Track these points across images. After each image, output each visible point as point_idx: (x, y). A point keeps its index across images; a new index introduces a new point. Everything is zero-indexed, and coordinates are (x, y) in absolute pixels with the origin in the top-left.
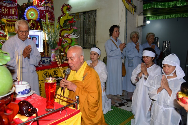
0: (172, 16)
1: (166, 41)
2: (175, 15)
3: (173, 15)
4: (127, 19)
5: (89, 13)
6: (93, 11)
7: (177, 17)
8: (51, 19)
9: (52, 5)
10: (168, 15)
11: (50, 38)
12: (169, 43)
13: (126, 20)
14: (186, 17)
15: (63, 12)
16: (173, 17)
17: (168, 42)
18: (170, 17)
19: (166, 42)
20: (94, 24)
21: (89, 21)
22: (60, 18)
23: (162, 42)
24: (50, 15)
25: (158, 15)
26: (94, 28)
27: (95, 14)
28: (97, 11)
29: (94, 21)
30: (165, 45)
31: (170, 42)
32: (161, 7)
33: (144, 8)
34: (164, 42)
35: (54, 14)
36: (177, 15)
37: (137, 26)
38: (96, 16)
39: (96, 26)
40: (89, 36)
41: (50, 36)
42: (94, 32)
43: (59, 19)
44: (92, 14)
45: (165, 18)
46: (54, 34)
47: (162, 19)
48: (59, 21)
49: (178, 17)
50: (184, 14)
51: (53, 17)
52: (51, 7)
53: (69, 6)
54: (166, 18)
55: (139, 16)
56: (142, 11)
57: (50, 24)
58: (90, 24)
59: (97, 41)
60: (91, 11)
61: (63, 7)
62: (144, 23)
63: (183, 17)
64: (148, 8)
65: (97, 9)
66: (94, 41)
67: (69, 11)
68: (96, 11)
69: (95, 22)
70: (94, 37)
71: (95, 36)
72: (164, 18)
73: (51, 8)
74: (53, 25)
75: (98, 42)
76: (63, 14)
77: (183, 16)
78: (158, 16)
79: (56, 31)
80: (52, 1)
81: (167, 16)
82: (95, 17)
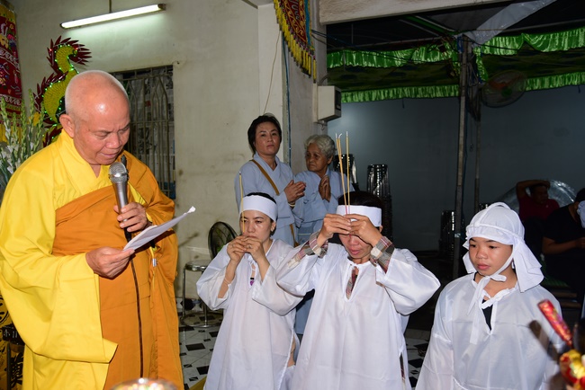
0: (388, 93)
1: (375, 166)
2: (395, 90)
3: (391, 92)
4: (288, 94)
5: (146, 75)
6: (159, 68)
7: (400, 97)
8: (9, 92)
9: (9, 39)
10: (377, 89)
11: (9, 161)
12: (384, 169)
13: (286, 97)
14: (424, 98)
15: (55, 66)
16: (391, 95)
17: (381, 167)
18: (383, 98)
19: (376, 169)
20: (165, 114)
21: (147, 104)
22: (42, 89)
23: (366, 169)
24: (5, 73)
25: (350, 88)
26: (165, 125)
27: (168, 81)
28: (174, 71)
29: (165, 104)
30: (375, 178)
31: (386, 167)
32: (370, 65)
33: (329, 64)
34: (370, 167)
35: (18, 74)
36: (401, 90)
37: (315, 120)
38: (171, 85)
39: (172, 119)
40: (148, 152)
41: (9, 156)
42: (165, 139)
43: (39, 92)
44: (154, 80)
45: (370, 99)
46: (23, 149)
47: (362, 100)
48: (40, 101)
49: (404, 97)
50: (420, 89)
51: (14, 85)
52: (7, 46)
53: (77, 46)
54: (373, 99)
55: (320, 87)
56: (325, 74)
57: (7, 110)
58: (149, 114)
59: (177, 170)
60: (153, 68)
61: (54, 48)
62: (336, 108)
63: (418, 96)
64: (331, 66)
65: (175, 64)
66: (166, 169)
67: (80, 63)
68: (170, 68)
69: (170, 106)
70: (168, 157)
71: (171, 155)
72: (367, 99)
73: (8, 50)
74: (18, 113)
75: (181, 173)
76: (55, 74)
77: (417, 93)
78: (349, 94)
79: (30, 134)
80: (9, 23)
81: (374, 94)
82: (167, 91)
